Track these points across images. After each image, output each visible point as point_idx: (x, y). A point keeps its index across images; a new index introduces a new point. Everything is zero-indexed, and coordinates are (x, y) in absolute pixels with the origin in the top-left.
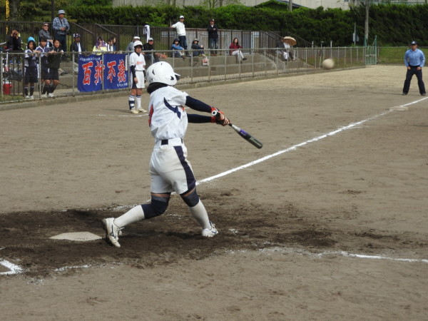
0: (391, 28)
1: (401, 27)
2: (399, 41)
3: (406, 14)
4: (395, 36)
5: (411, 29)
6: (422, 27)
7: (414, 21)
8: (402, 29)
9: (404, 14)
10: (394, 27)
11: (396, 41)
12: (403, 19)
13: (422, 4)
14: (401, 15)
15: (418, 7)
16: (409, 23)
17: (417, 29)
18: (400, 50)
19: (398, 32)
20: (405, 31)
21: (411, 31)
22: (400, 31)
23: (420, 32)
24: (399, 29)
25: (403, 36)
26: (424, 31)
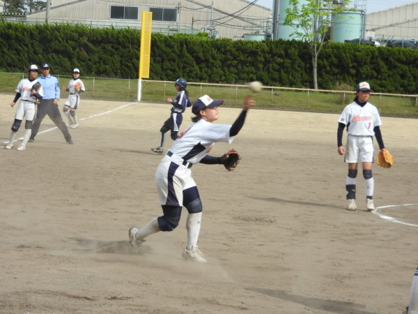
0: (5, 50)
1: (16, 50)
2: (14, 67)
3: (23, 35)
4: (10, 60)
5: (28, 52)
6: (41, 51)
7: (32, 44)
8: (18, 52)
9: (20, 35)
10: (8, 50)
11: (10, 65)
12: (19, 40)
13: (42, 25)
14: (17, 36)
15: (37, 27)
16: (27, 46)
17: (35, 53)
18: (14, 77)
19: (13, 56)
20: (21, 55)
21: (28, 55)
22: (15, 55)
23: (39, 58)
24: (14, 52)
25: (19, 60)
26: (43, 56)
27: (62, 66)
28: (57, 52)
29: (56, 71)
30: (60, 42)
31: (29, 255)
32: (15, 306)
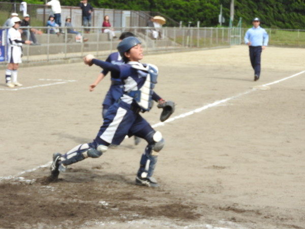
0: (255, 11)
1: (264, 10)
5: (274, 12)
6: (284, 11)
7: (277, 5)
8: (265, 12)
10: (258, 10)
16: (272, 6)
17: (279, 12)
19: (262, 15)
20: (268, 14)
21: (274, 14)
22: (263, 14)
23: (282, 16)
24: (262, 12)
25: (267, 18)
26: (286, 15)
27: (301, 22)
28: (297, 11)
29: (296, 26)
30: (299, 3)
31: (300, 177)
32: (296, 219)
